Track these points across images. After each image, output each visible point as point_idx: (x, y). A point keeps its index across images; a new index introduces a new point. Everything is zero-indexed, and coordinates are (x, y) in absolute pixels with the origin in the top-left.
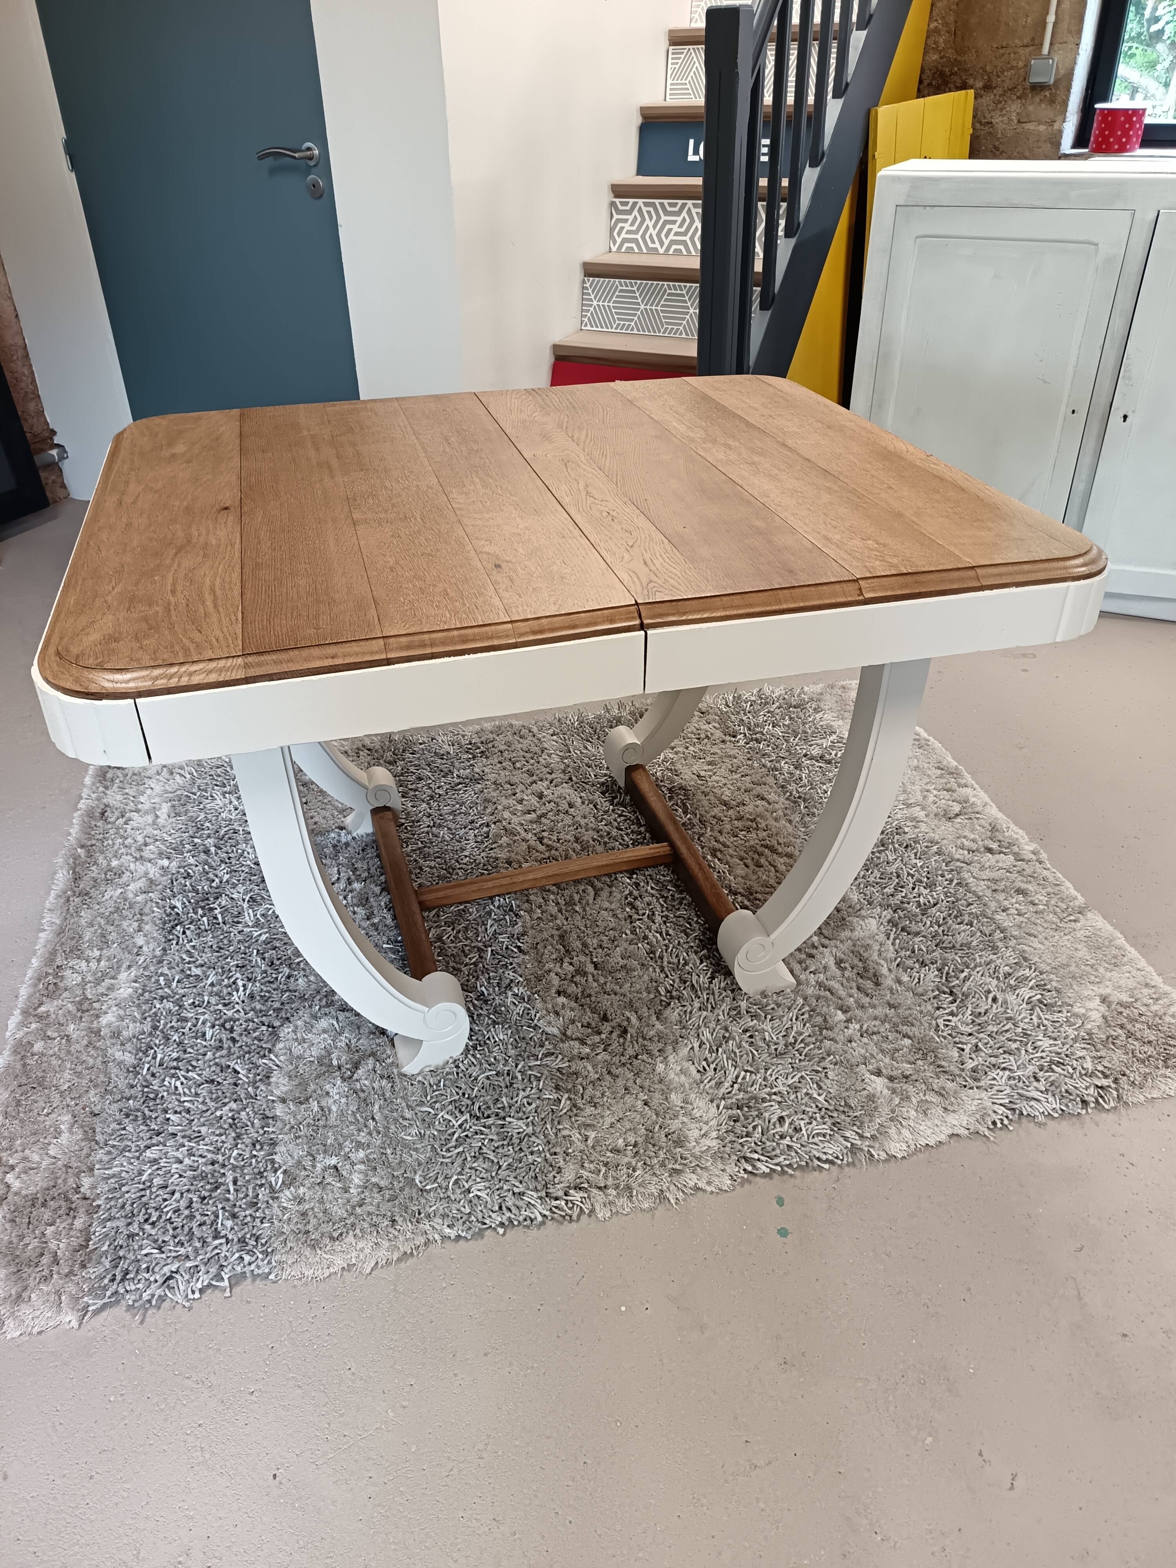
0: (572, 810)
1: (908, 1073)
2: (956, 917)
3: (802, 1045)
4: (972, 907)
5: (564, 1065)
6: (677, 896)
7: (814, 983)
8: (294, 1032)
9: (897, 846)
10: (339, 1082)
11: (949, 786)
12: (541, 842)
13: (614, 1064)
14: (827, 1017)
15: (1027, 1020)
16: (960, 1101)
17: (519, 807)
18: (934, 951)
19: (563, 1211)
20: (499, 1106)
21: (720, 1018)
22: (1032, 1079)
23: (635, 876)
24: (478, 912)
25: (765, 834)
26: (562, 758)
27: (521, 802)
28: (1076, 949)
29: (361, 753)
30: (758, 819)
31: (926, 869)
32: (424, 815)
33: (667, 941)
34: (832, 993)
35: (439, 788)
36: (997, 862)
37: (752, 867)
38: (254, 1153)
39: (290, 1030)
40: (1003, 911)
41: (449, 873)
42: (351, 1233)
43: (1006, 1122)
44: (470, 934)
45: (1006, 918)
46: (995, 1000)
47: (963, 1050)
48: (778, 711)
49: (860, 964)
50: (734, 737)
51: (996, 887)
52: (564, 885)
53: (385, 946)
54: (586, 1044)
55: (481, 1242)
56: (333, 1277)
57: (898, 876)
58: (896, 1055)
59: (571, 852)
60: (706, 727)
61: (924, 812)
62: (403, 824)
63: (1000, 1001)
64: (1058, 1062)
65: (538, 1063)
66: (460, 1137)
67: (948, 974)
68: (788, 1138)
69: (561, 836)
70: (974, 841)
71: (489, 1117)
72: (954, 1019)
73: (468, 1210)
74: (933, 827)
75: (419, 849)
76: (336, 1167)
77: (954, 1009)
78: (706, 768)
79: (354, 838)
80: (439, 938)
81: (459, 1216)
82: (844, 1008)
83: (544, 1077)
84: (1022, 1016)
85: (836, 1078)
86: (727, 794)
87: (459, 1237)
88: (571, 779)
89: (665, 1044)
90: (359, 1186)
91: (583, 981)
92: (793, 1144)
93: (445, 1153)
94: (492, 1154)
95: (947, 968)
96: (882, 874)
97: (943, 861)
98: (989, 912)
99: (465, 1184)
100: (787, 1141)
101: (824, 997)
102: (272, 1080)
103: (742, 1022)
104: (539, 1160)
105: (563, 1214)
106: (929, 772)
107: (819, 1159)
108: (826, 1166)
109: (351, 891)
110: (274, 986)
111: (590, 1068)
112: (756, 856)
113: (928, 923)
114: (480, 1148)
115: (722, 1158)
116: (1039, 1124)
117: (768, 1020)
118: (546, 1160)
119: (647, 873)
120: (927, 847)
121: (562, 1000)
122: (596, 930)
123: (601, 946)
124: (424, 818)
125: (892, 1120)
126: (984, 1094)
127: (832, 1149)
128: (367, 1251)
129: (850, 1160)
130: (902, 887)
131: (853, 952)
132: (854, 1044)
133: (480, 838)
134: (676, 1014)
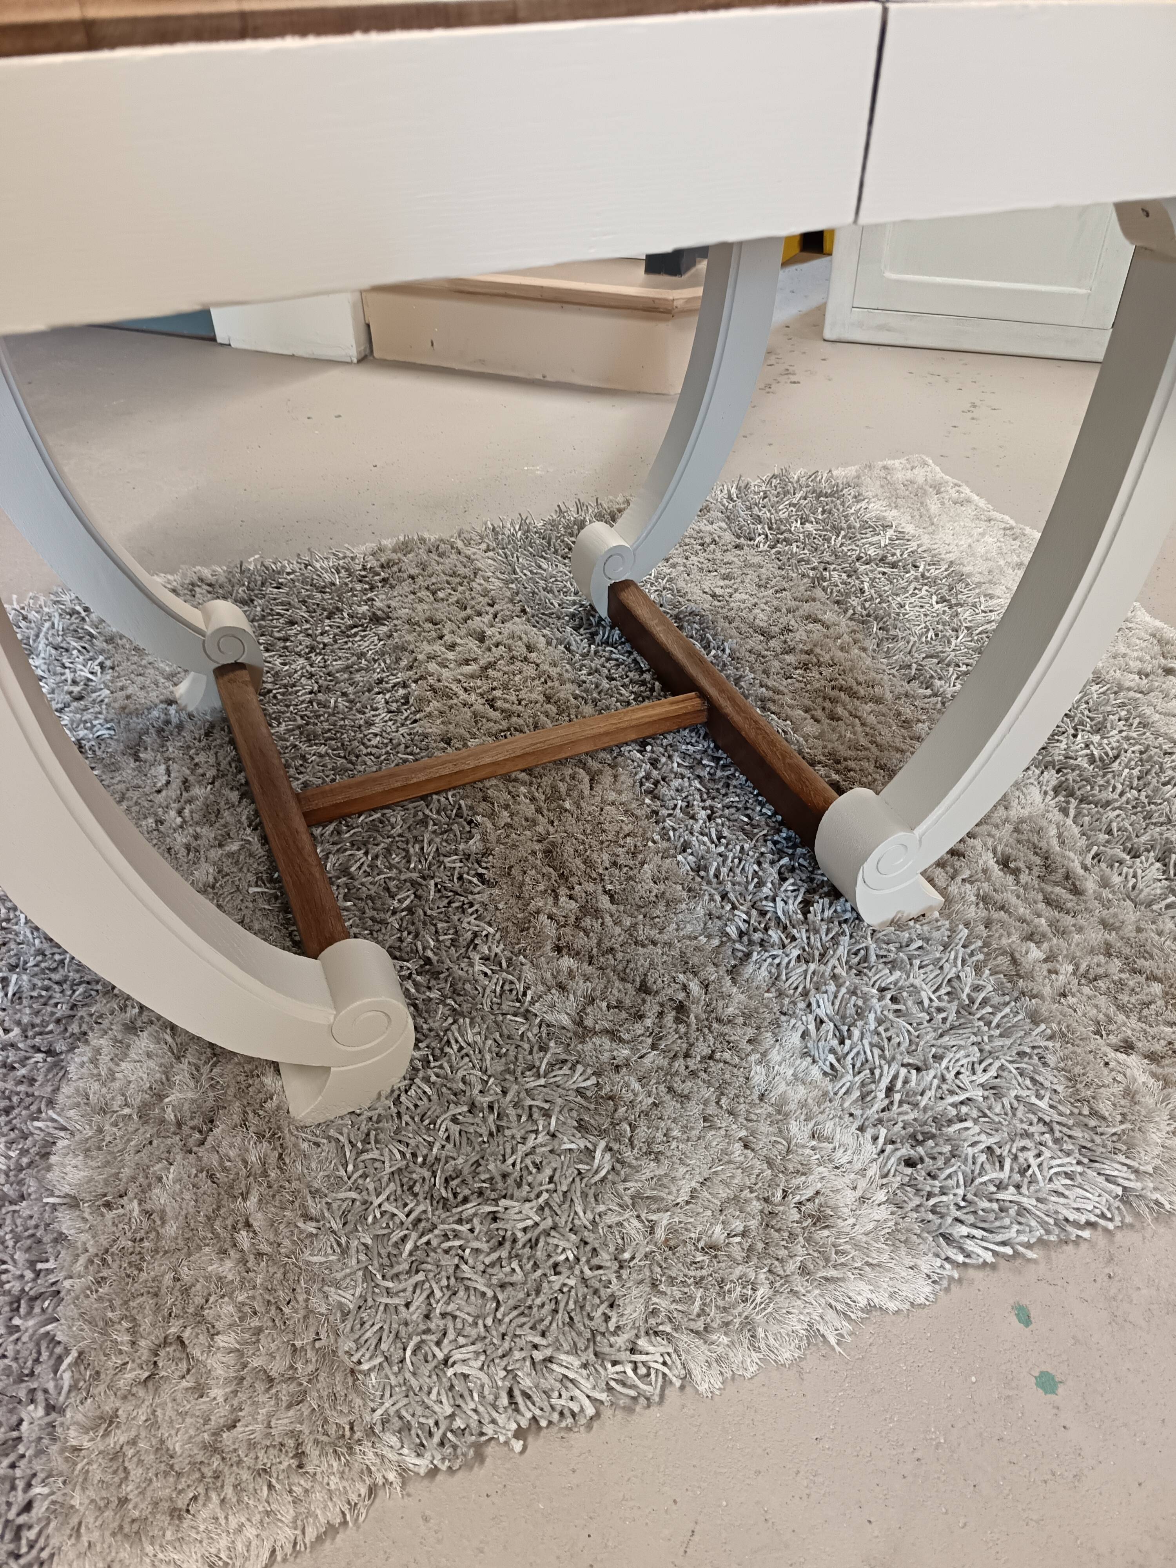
0: (534, 655)
5: (588, 1083)
6: (719, 773)
7: (974, 898)
8: (94, 1061)
10: (179, 1157)
12: (492, 706)
13: (676, 1073)
14: (1014, 955)
17: (451, 655)
18: (1145, 830)
19: (633, 1387)
20: (483, 1177)
21: (837, 972)
23: (648, 748)
24: (405, 822)
25: (832, 670)
26: (507, 582)
27: (452, 647)
29: (197, 589)
30: (817, 651)
32: (302, 676)
33: (722, 849)
34: (1008, 913)
35: (322, 634)
37: (826, 721)
38: (16, 1321)
39: (85, 1059)
41: (351, 762)
42: (214, 1496)
44: (396, 859)
48: (804, 502)
49: (1039, 861)
50: (752, 539)
52: (539, 770)
53: (253, 890)
54: (621, 1040)
55: (479, 1472)
58: (1146, 1013)
59: (543, 718)
60: (709, 528)
62: (270, 691)
65: (542, 1081)
66: (416, 1247)
68: (1012, 1189)
69: (523, 694)
70: (1140, 660)
71: (466, 1200)
73: (449, 1411)
75: (299, 727)
76: (180, 1340)
78: (722, 583)
79: (191, 717)
80: (345, 871)
81: (432, 1425)
82: (1036, 937)
83: (556, 1108)
85: (1061, 1065)
86: (761, 618)
87: (433, 1472)
88: (524, 611)
89: (758, 1029)
90: (226, 1382)
91: (597, 925)
92: (1024, 1200)
93: (390, 1284)
94: (480, 1280)
99: (436, 1350)
100: (1011, 1195)
101: (998, 921)
102: (53, 1159)
103: (875, 976)
104: (572, 1282)
105: (633, 1393)
107: (1071, 1223)
108: (1086, 1234)
109: (189, 802)
110: (56, 977)
111: (635, 1085)
112: (827, 704)
113: (1118, 786)
114: (457, 1266)
115: (906, 1242)
117: (916, 968)
118: (584, 1280)
119: (665, 742)
121: (567, 962)
122: (603, 837)
123: (615, 864)
124: (303, 681)
127: (1092, 1201)
128: (251, 1531)
129: (1126, 1218)
132: (1071, 1000)
133: (394, 705)
134: (764, 972)
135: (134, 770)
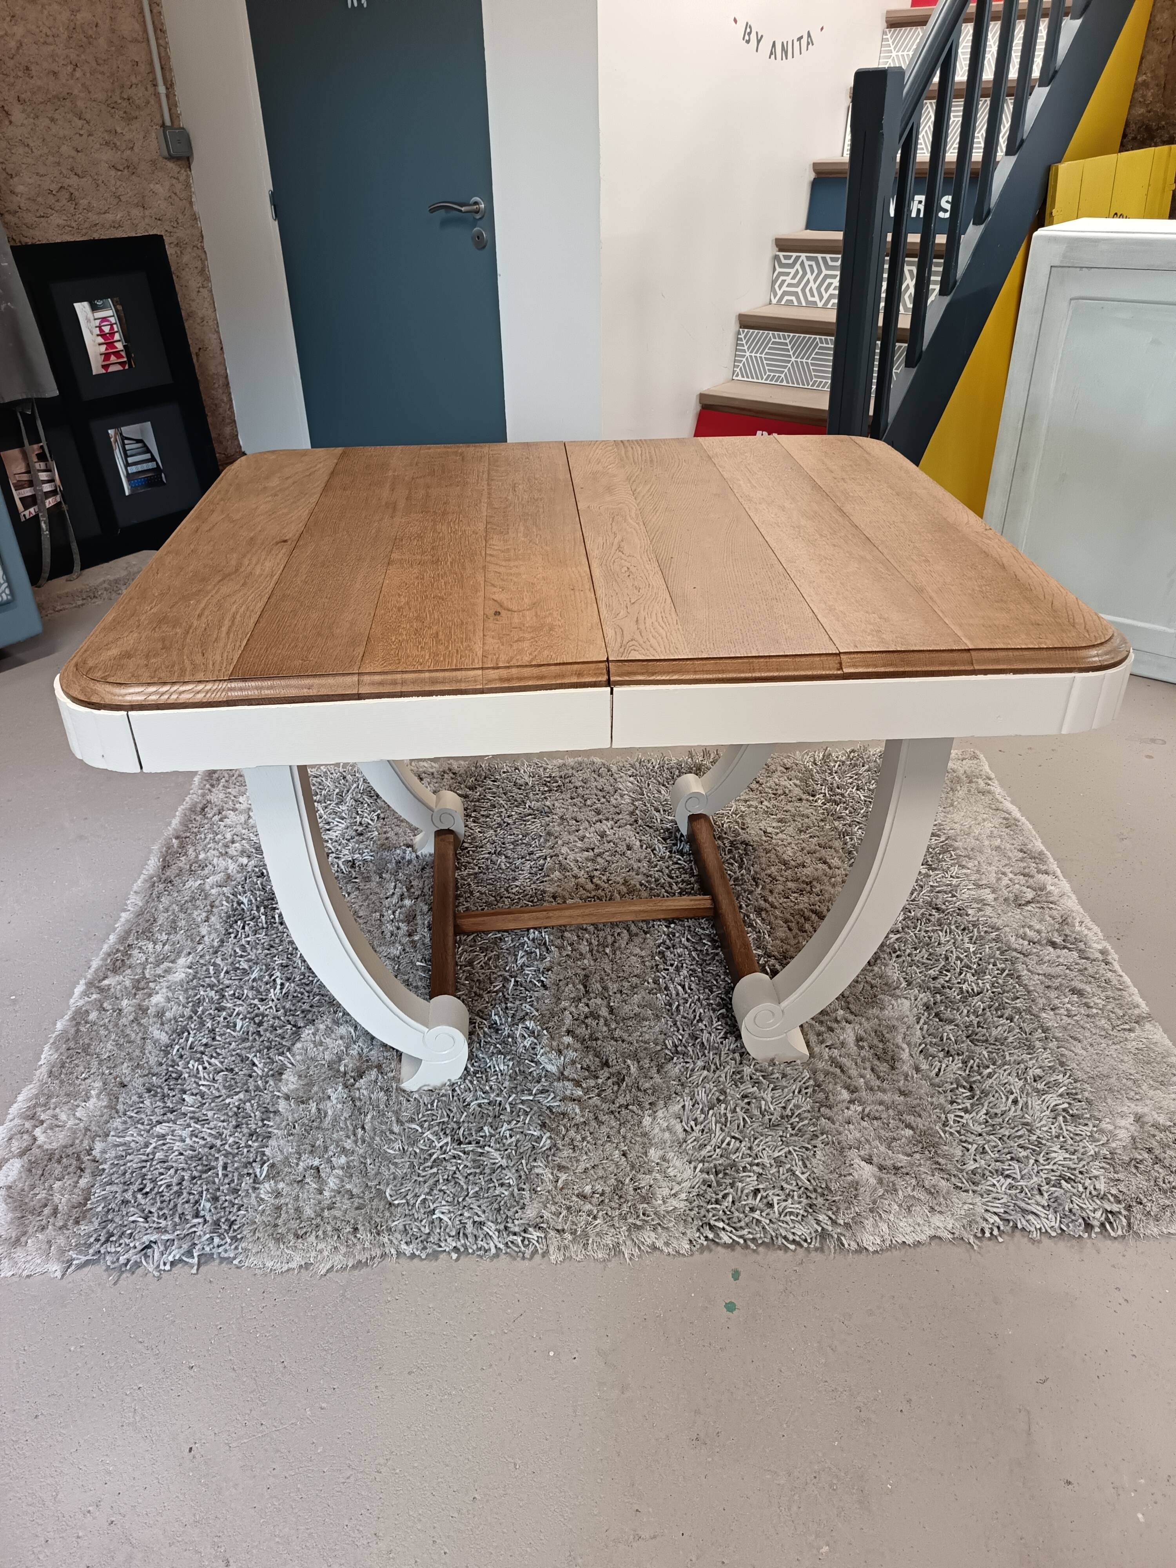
0: (629, 852)
1: (900, 1165)
2: (996, 1010)
3: (797, 1119)
4: (1018, 1001)
5: (556, 1104)
6: (710, 951)
7: (827, 1058)
8: (314, 1034)
9: (953, 927)
10: (340, 1088)
11: (1027, 871)
12: (592, 881)
13: (602, 1110)
14: (830, 1094)
15: (1045, 1129)
16: (949, 1202)
17: (579, 844)
18: (963, 1042)
19: (518, 1247)
20: (481, 1134)
21: (721, 1079)
22: (1036, 1192)
23: (672, 926)
24: (512, 941)
25: (817, 898)
26: (633, 800)
27: (582, 839)
28: (1122, 1061)
29: (446, 775)
30: (814, 883)
31: (979, 955)
32: (488, 841)
33: (687, 995)
34: (842, 1071)
35: (509, 817)
36: (1058, 957)
37: (795, 931)
38: (250, 1143)
39: (310, 1032)
40: (1052, 1009)
41: (496, 900)
42: (314, 1233)
43: (996, 1232)
44: (501, 962)
45: (1053, 1017)
46: (1015, 1102)
47: (968, 1150)
48: (866, 774)
49: (881, 1045)
50: (813, 796)
51: (1050, 984)
52: (601, 926)
53: (418, 963)
54: (581, 1086)
55: (434, 1264)
56: (291, 1272)
57: (947, 959)
58: (893, 1144)
59: (616, 895)
60: (787, 783)
61: (994, 895)
62: (467, 848)
63: (1020, 1105)
64: (1070, 1178)
65: (531, 1098)
66: (438, 1158)
67: (972, 1067)
68: (758, 1212)
69: (612, 877)
70: (1039, 932)
71: (470, 1143)
72: (967, 1116)
73: (427, 1231)
74: (999, 911)
75: (476, 873)
76: (318, 1169)
77: (968, 1105)
78: (775, 824)
79: (417, 857)
80: (470, 963)
81: (419, 1235)
82: (852, 1088)
83: (532, 1112)
84: (1042, 1123)
85: (823, 1159)
86: (789, 853)
87: (413, 1256)
88: (636, 821)
89: (658, 1098)
90: (333, 1190)
91: (594, 1023)
92: (763, 1219)
93: (420, 1172)
94: (463, 1180)
95: (972, 1061)
96: (930, 954)
97: (998, 949)
98: (1035, 1010)
99: (431, 1204)
100: (756, 1215)
101: (833, 1073)
102: (284, 1077)
103: (742, 1087)
104: (506, 1193)
105: (517, 1249)
106: (1010, 854)
107: (785, 1238)
108: (792, 1247)
109: (401, 907)
110: (308, 988)
111: (578, 1111)
112: (802, 920)
113: (965, 1012)
114: (455, 1173)
115: (685, 1221)
116: (1033, 1241)
117: (770, 1089)
118: (512, 1194)
119: (686, 924)
120: (986, 932)
121: (568, 1039)
122: (621, 974)
123: (621, 992)
124: (488, 845)
125: (871, 1211)
126: (978, 1200)
127: (801, 1230)
128: (326, 1253)
129: (818, 1245)
130: (948, 971)
131: (876, 1032)
132: (851, 1126)
133: (535, 869)
134: (677, 1070)
135: (377, 883)
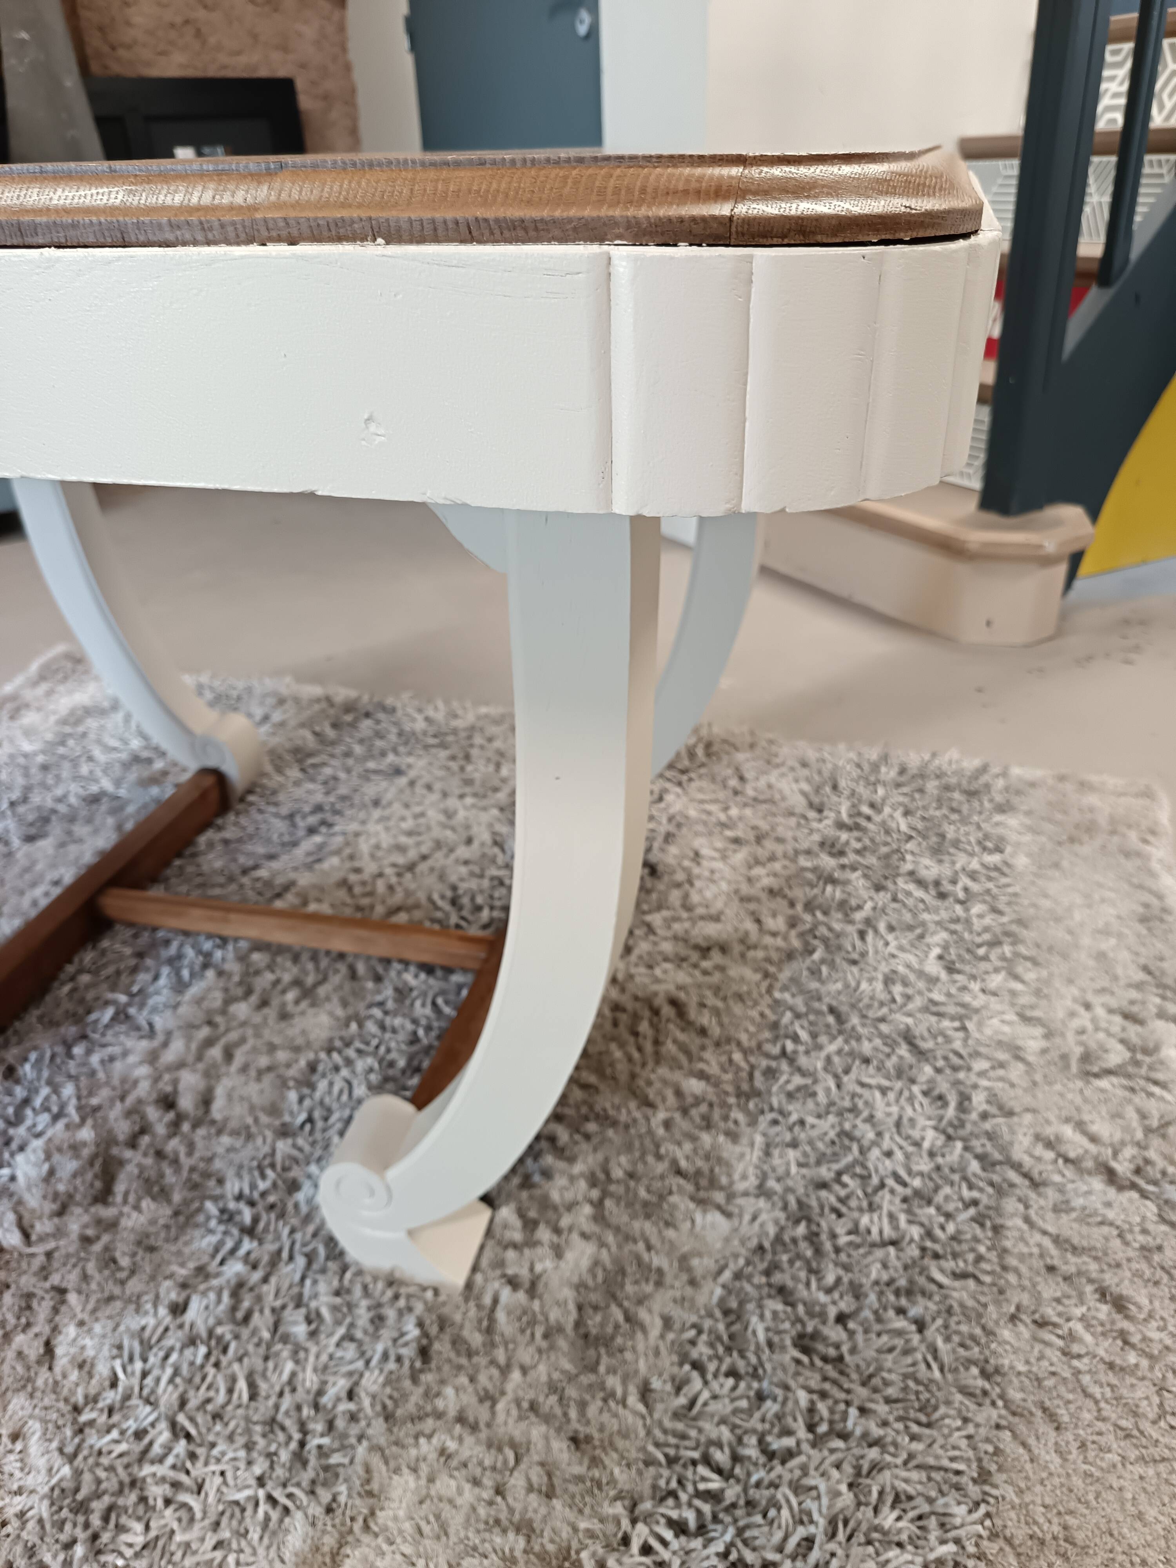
11: (1135, 1009)
17: (405, 823)
28: (1140, 1516)
36: (1108, 1205)
40: (1032, 1325)
45: (1026, 1346)
50: (819, 812)
60: (787, 786)
61: (1043, 1044)
70: (1092, 1139)
74: (1037, 1078)
78: (720, 845)
86: (707, 894)
98: (992, 1315)
106: (1120, 972)
